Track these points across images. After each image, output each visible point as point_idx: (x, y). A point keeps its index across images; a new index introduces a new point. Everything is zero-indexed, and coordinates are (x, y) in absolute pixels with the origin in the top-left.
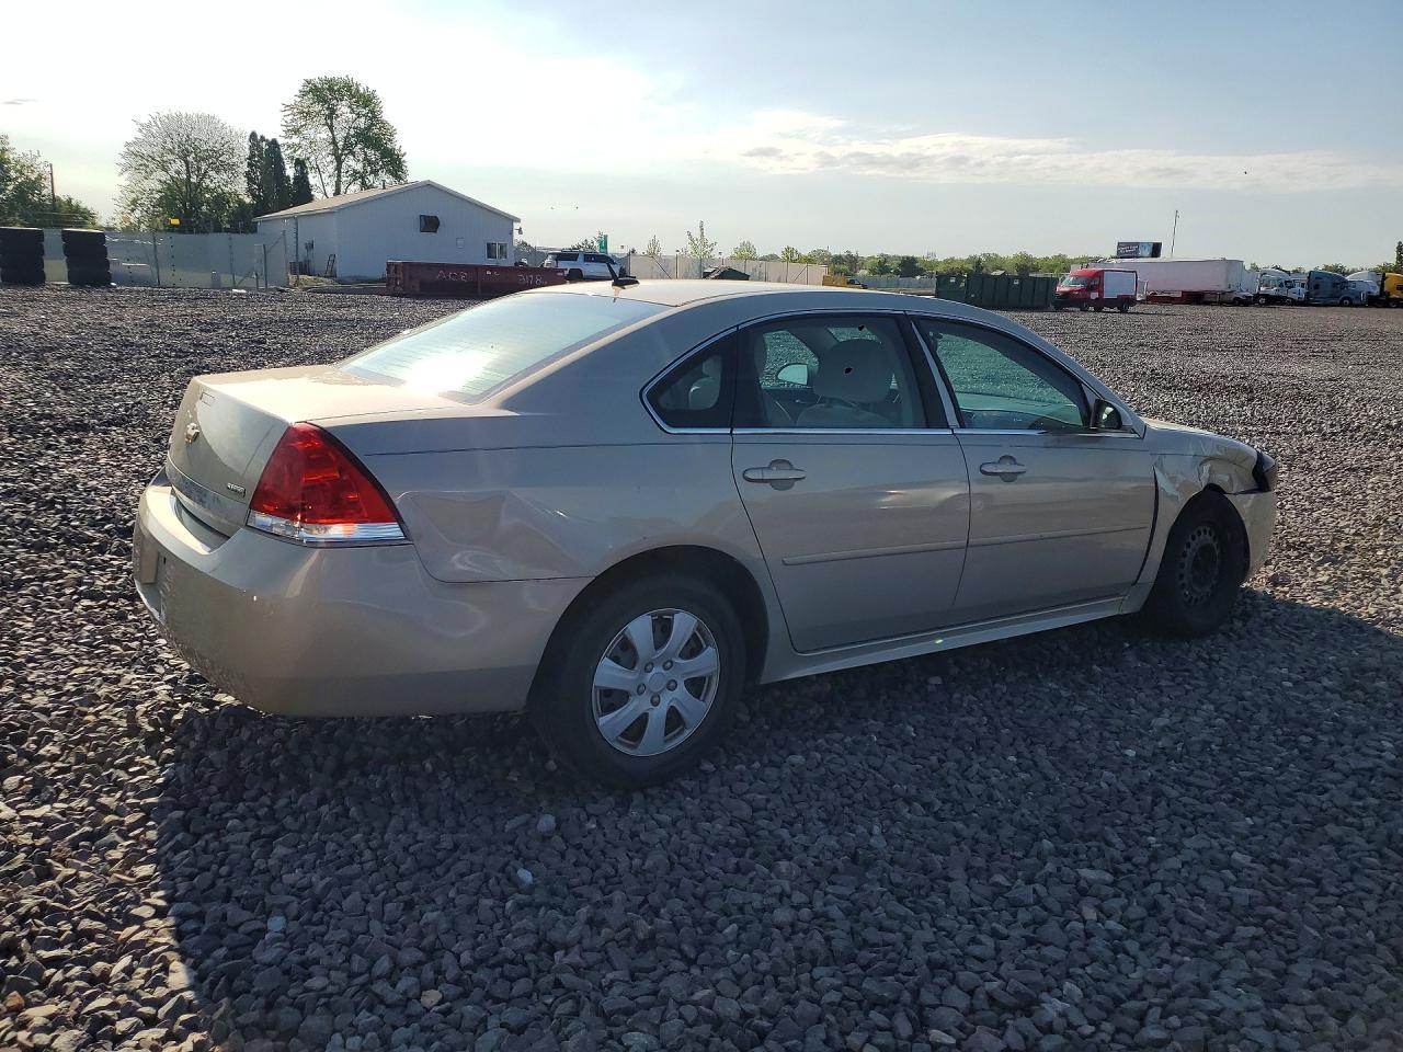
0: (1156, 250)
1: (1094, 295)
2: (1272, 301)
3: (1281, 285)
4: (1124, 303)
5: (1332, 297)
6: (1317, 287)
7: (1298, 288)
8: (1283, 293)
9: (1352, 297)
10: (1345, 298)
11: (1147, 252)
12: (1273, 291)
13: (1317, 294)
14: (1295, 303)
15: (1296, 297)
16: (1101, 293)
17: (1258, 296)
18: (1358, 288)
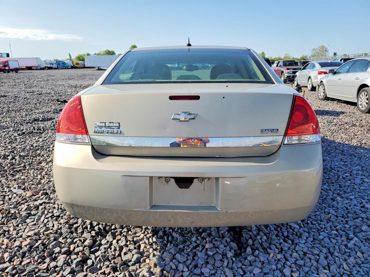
0: (8, 55)
1: (7, 68)
2: (50, 68)
3: (50, 64)
4: (16, 70)
5: (63, 67)
6: (59, 64)
7: (54, 65)
8: (51, 66)
9: (68, 67)
10: (66, 67)
11: (6, 56)
12: (49, 66)
13: (59, 66)
14: (55, 69)
15: (55, 67)
16: (9, 67)
17: (46, 67)
18: (68, 64)
